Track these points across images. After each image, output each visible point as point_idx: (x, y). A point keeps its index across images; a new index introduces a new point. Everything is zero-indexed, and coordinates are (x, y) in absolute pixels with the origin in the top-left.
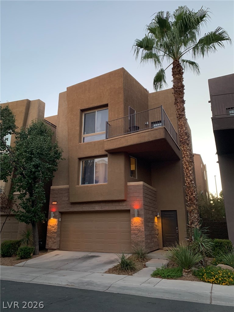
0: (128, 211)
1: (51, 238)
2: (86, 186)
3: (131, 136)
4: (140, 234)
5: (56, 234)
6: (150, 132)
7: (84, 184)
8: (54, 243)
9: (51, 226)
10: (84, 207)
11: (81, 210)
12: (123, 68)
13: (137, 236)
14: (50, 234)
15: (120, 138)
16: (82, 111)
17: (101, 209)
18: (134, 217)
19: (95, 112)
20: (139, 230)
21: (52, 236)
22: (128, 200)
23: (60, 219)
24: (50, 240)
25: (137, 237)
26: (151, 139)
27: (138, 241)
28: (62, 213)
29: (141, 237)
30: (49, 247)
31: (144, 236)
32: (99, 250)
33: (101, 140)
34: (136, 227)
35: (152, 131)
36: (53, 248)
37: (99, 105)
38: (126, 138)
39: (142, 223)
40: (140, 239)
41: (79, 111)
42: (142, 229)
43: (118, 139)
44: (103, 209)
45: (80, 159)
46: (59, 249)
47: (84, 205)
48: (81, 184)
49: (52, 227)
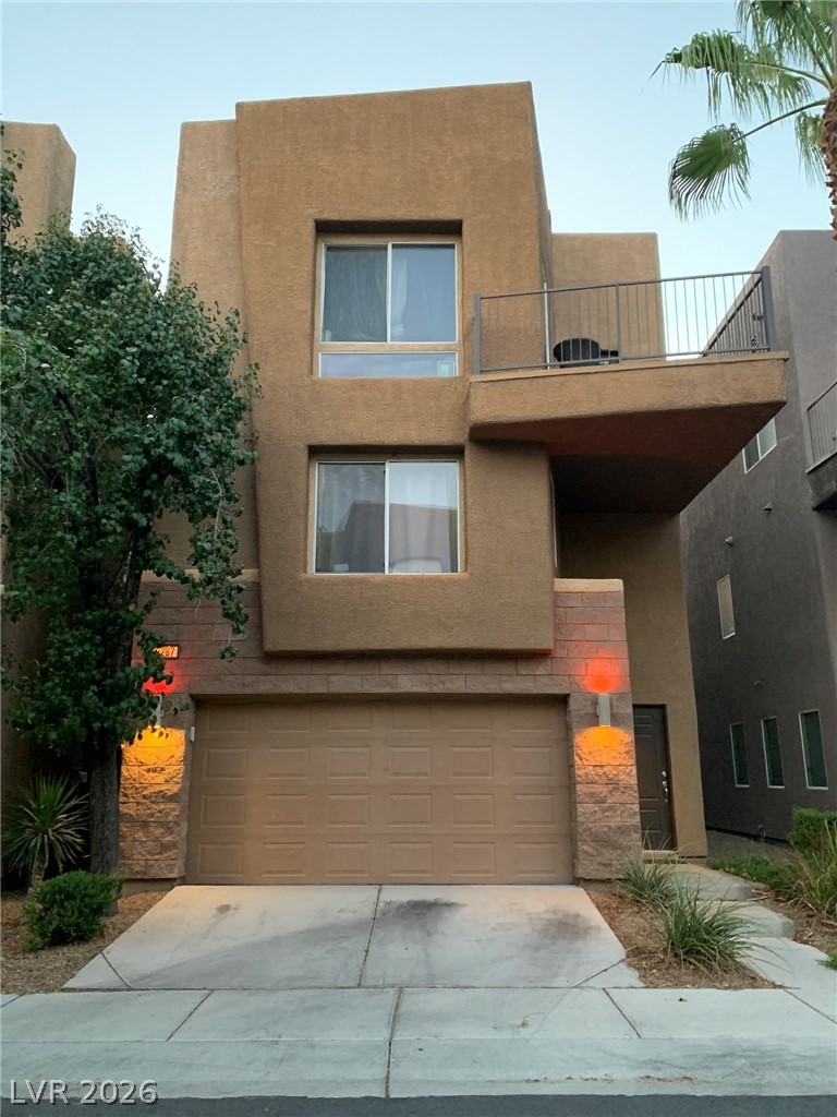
0: (562, 701)
1: (145, 825)
2: (337, 578)
3: (618, 375)
4: (617, 797)
5: (173, 805)
7: (331, 571)
8: (165, 848)
9: (142, 764)
10: (335, 678)
11: (321, 689)
13: (604, 805)
14: (138, 803)
19: (386, 248)
20: (613, 783)
21: (152, 815)
22: (559, 653)
23: (193, 729)
24: (140, 835)
25: (604, 811)
27: (609, 827)
28: (201, 703)
29: (623, 812)
30: (137, 868)
31: (636, 808)
32: (407, 872)
34: (600, 771)
36: (155, 872)
39: (627, 753)
40: (619, 819)
41: (311, 226)
42: (627, 778)
46: (184, 881)
48: (317, 570)
49: (148, 771)
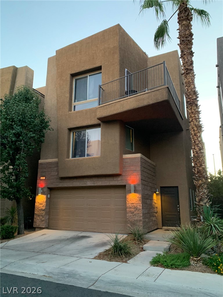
0: (124, 187)
1: (39, 216)
2: (76, 159)
3: (127, 100)
4: (136, 212)
5: (44, 212)
6: (150, 94)
7: (75, 157)
8: (42, 221)
10: (74, 183)
11: (71, 186)
12: (119, 25)
13: (133, 214)
14: (38, 211)
15: (115, 103)
16: (73, 75)
17: (93, 185)
18: (130, 193)
19: (88, 77)
20: (136, 208)
21: (40, 214)
22: (123, 174)
23: (49, 195)
24: (38, 218)
25: (133, 216)
26: (151, 102)
27: (134, 220)
28: (51, 189)
29: (138, 216)
30: (37, 225)
31: (141, 215)
32: (92, 229)
33: (93, 108)
34: (133, 205)
35: (152, 92)
36: (41, 226)
37: (91, 68)
38: (121, 102)
39: (140, 200)
40: (137, 218)
41: (69, 76)
42: (139, 207)
43: (112, 104)
44: (96, 185)
45: (70, 130)
46: (47, 228)
47: (75, 180)
48: (72, 158)
49: (40, 204)
